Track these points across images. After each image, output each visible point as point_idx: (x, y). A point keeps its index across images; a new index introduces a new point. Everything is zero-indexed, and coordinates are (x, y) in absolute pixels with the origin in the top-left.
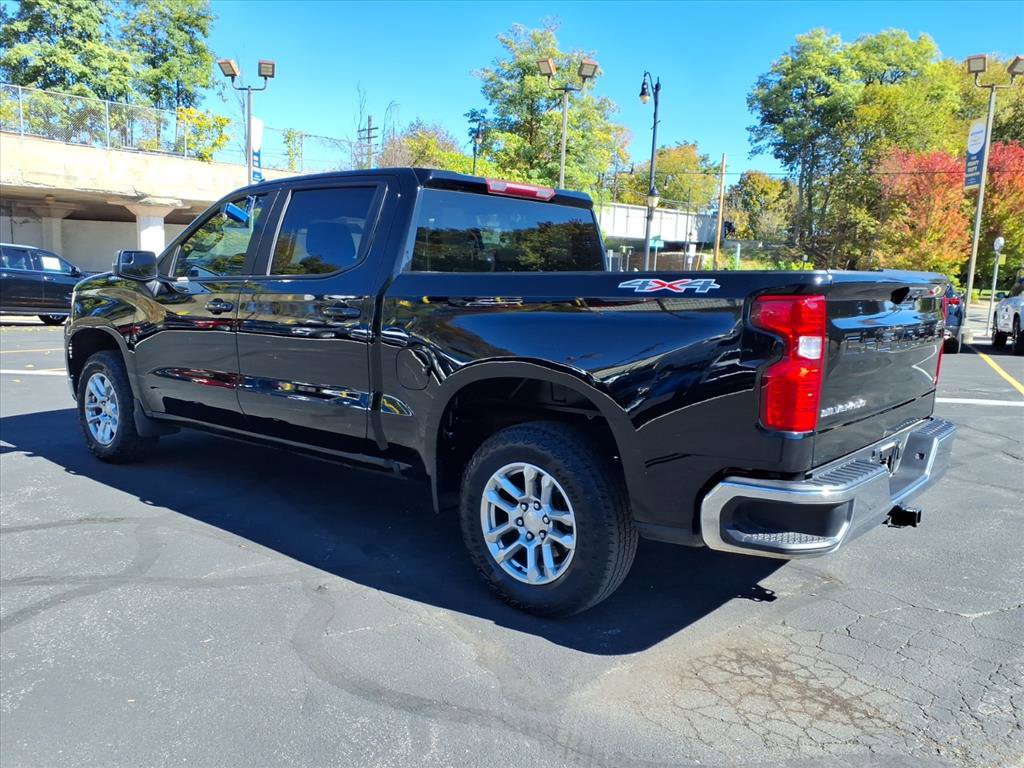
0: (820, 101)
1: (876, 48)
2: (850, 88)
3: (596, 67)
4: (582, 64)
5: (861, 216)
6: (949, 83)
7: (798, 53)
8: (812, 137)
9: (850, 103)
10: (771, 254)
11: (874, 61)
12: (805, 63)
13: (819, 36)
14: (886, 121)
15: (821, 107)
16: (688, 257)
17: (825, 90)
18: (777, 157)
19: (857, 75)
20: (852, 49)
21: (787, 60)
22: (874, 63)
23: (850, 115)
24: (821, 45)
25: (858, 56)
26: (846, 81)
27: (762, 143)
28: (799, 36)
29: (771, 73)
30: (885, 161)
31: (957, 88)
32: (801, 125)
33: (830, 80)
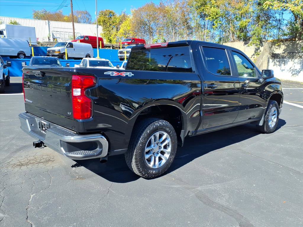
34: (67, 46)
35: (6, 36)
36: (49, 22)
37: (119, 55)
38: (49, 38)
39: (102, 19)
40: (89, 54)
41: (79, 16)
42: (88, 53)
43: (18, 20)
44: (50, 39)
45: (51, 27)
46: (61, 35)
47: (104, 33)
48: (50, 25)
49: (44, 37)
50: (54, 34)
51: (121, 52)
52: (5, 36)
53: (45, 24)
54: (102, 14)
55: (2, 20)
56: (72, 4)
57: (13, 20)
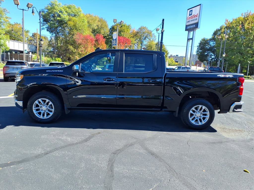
0: (58, 18)
1: (69, 8)
2: (65, 17)
3: (32, 5)
4: (28, 3)
5: (71, 48)
6: (85, 19)
7: (51, 5)
8: (57, 27)
9: (65, 20)
10: (50, 56)
11: (69, 11)
12: (54, 8)
13: (56, 2)
14: (75, 26)
15: (58, 20)
16: (30, 55)
17: (59, 16)
18: (47, 31)
19: (66, 14)
20: (65, 7)
21: (49, 7)
22: (70, 12)
23: (66, 23)
24: (57, 4)
25: (66, 9)
26: (64, 15)
27: (44, 27)
28: (51, 1)
29: (45, 9)
30: (75, 35)
31: (86, 20)
32: (54, 24)
33: (60, 14)
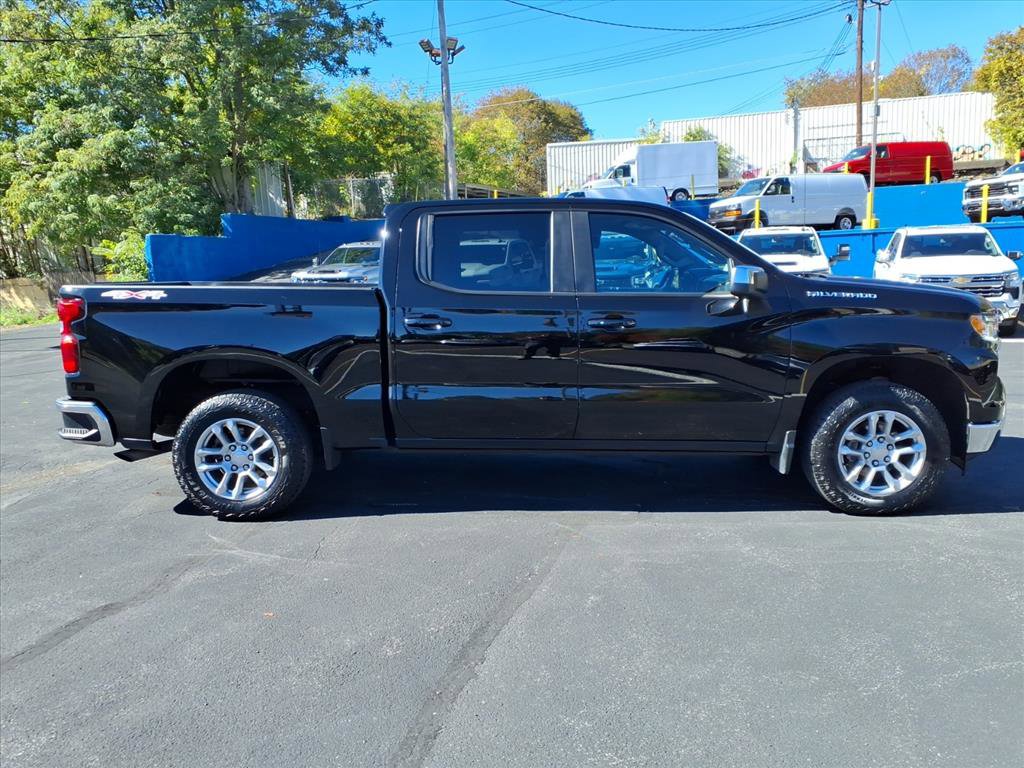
34: (768, 189)
35: (636, 179)
36: (797, 113)
37: (966, 201)
38: (791, 165)
39: (999, 65)
40: (850, 210)
41: (922, 72)
42: (848, 206)
43: (707, 125)
44: (797, 166)
45: (801, 130)
46: (835, 147)
47: (1000, 119)
48: (801, 123)
49: (778, 162)
50: (810, 150)
51: (975, 192)
52: (633, 180)
53: (783, 122)
54: (1001, 48)
55: (667, 130)
56: (862, 42)
57: (694, 124)
